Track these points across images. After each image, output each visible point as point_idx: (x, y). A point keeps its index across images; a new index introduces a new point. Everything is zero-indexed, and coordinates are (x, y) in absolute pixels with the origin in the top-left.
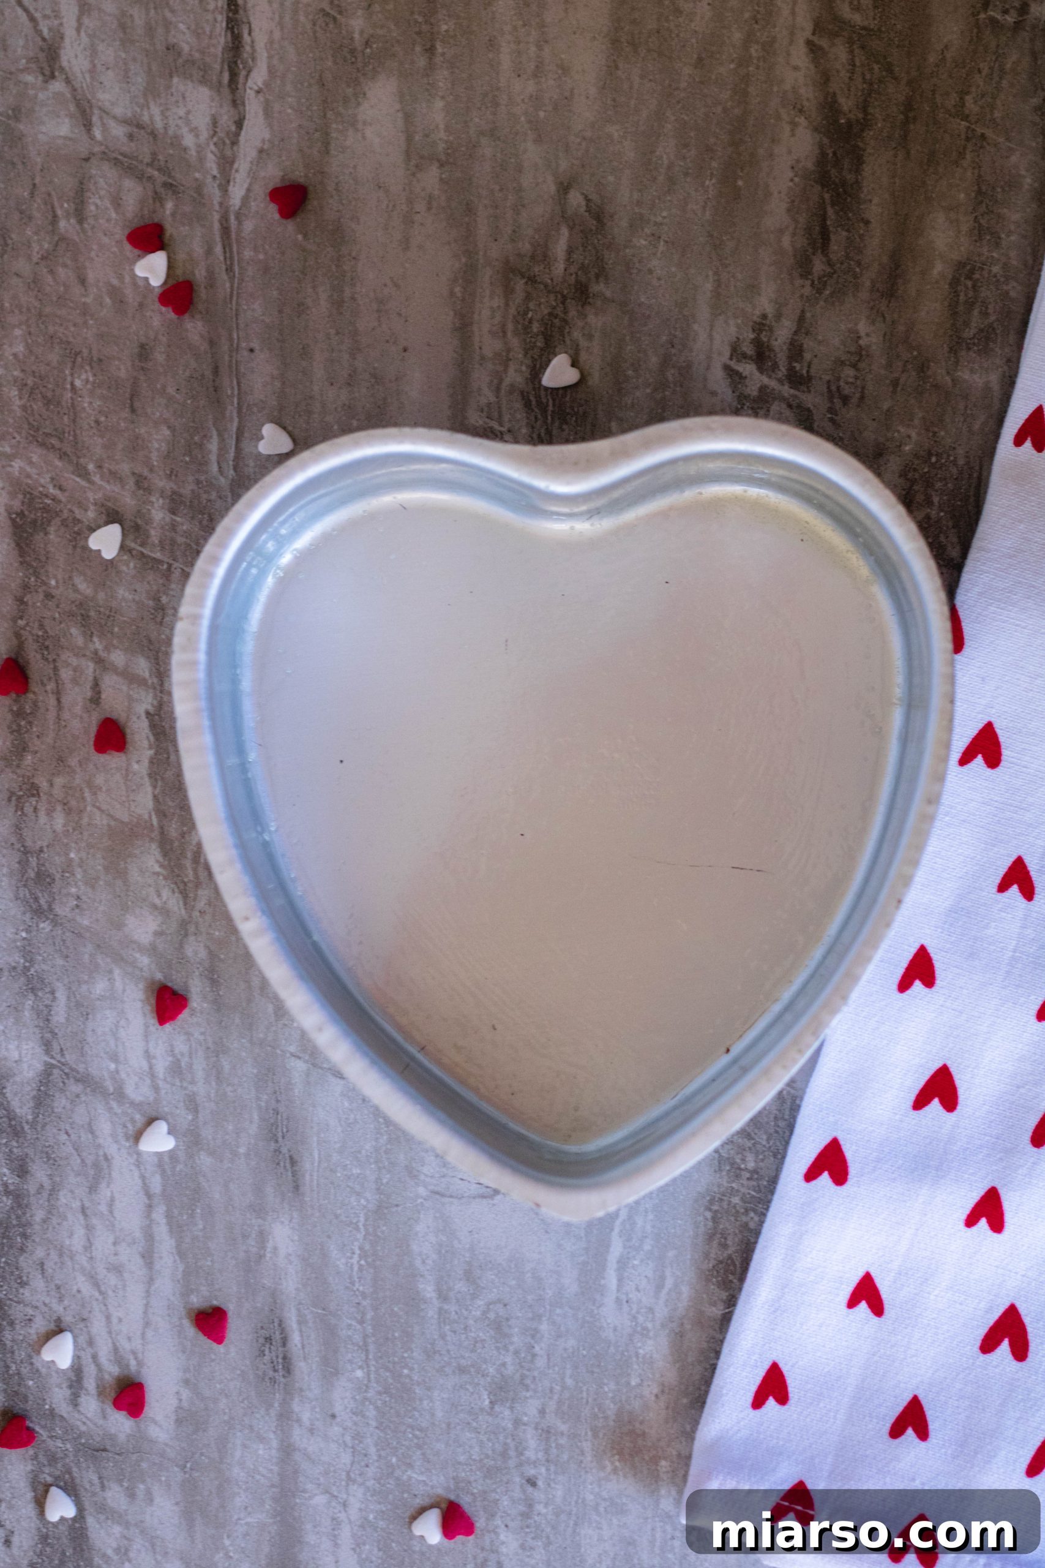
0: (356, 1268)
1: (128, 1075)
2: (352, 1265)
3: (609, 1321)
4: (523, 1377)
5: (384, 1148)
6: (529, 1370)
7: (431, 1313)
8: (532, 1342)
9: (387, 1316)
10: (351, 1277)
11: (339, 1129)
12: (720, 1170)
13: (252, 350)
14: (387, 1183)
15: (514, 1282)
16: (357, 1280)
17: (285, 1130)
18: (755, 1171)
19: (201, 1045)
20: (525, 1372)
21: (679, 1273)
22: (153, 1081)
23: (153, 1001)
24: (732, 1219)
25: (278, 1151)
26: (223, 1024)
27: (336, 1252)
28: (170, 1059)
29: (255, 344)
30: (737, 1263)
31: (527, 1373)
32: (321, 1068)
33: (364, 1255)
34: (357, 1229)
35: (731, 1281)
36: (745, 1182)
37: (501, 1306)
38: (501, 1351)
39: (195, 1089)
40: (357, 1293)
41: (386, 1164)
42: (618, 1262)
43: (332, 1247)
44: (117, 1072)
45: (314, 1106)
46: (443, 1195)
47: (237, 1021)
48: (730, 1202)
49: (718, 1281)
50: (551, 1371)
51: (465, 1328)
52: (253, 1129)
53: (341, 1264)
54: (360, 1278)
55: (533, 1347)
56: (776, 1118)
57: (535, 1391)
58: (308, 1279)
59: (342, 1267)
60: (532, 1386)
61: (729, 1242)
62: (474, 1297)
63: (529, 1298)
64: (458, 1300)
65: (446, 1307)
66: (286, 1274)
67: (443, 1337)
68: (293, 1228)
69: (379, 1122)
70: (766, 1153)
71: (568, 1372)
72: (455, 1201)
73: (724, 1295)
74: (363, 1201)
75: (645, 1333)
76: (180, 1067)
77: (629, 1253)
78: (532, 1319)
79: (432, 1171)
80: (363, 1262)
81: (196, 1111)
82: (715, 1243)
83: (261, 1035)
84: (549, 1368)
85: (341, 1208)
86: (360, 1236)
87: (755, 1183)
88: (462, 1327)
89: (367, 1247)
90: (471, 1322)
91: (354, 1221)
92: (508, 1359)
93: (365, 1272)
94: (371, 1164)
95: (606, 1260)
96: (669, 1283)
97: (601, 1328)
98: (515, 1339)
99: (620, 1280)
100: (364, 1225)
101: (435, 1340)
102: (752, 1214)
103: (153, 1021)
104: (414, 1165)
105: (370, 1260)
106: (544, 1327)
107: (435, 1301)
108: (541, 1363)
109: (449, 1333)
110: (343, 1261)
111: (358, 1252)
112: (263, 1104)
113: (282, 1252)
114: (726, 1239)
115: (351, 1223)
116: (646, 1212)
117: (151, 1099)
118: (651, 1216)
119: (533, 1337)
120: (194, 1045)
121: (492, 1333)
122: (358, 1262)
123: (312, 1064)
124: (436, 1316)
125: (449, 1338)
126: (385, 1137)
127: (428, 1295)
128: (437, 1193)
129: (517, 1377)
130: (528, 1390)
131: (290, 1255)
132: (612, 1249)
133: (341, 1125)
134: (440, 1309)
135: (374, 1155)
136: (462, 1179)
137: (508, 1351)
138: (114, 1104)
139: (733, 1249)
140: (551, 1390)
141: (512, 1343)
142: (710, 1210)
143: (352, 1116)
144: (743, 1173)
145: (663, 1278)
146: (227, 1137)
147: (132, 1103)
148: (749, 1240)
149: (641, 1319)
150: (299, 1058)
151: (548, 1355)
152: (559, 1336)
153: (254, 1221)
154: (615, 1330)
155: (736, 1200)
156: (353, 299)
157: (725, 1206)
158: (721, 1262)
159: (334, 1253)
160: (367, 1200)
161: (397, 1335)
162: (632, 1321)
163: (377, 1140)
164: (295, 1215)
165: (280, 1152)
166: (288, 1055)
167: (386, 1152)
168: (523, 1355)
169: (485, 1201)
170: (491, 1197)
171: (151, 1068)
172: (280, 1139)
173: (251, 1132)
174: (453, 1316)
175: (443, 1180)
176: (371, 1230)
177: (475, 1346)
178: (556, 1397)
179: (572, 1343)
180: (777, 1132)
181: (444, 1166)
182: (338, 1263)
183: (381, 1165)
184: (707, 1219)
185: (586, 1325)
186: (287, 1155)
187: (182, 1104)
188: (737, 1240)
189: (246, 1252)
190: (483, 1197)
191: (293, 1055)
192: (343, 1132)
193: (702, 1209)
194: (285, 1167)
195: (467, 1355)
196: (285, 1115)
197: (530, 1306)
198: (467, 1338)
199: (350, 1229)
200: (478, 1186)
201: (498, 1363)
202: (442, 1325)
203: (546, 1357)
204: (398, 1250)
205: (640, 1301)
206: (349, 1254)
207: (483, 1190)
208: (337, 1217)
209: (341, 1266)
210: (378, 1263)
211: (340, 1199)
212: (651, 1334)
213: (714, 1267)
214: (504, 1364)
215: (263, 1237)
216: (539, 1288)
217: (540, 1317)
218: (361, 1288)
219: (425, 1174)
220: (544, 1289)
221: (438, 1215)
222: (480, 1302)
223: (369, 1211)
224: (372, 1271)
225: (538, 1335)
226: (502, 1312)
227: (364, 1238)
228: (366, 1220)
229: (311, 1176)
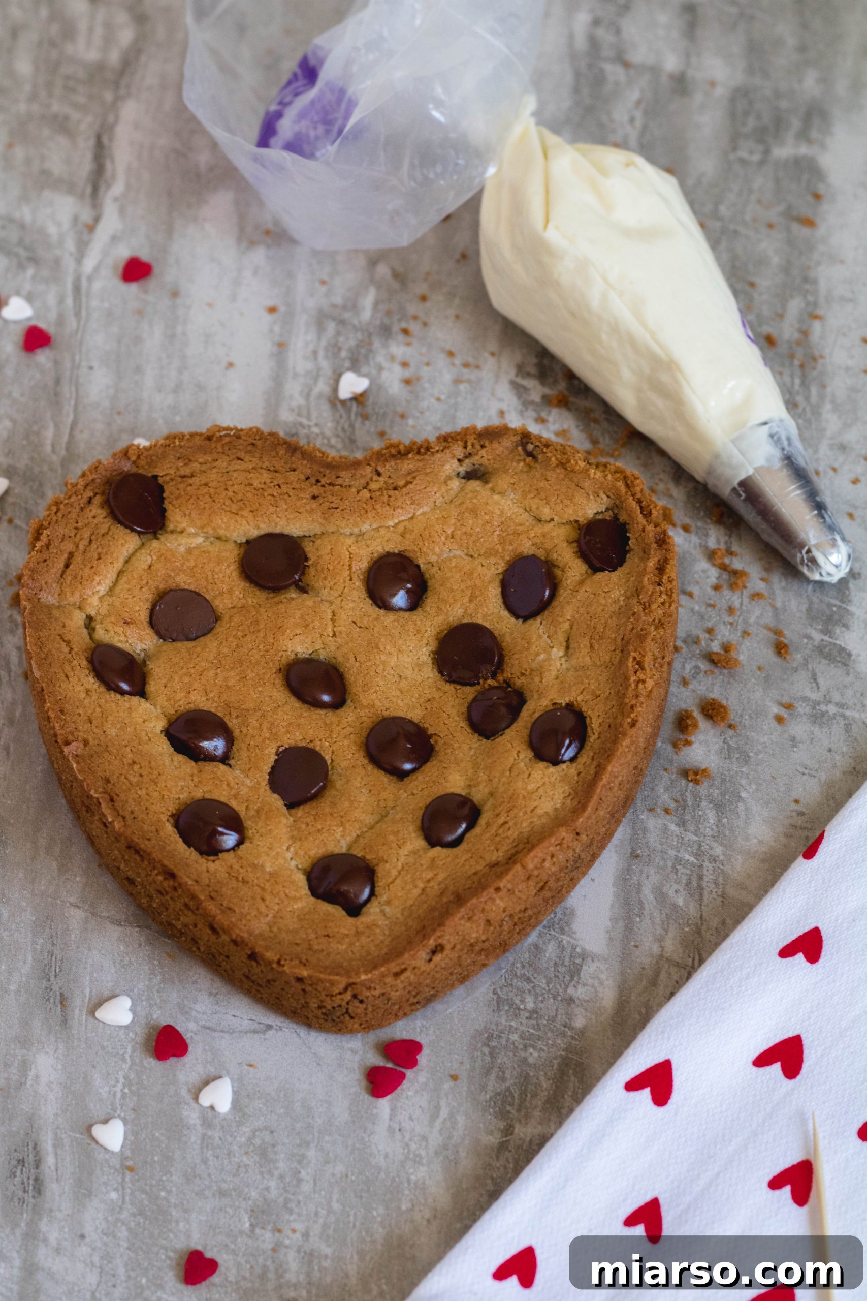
0: (119, 1095)
2: (115, 1093)
3: (380, 1148)
4: (287, 1201)
5: (157, 987)
6: (293, 1194)
7: (194, 1138)
8: (299, 1167)
9: (147, 1141)
10: (112, 1104)
11: (113, 970)
12: (499, 1010)
13: (91, 368)
15: (282, 1111)
16: (119, 1107)
17: (58, 970)
18: (535, 1011)
20: (289, 1196)
21: (455, 1104)
24: (511, 1054)
25: (49, 989)
26: (6, 878)
27: (99, 1080)
29: (95, 364)
30: (516, 1095)
31: (292, 1197)
32: (100, 917)
33: (128, 1082)
34: (124, 1060)
35: (509, 1112)
36: (524, 1021)
37: (268, 1133)
38: (265, 1175)
41: (158, 1001)
43: (96, 1076)
45: (90, 950)
46: (214, 1030)
47: (20, 875)
48: (508, 1040)
49: (495, 1112)
50: (317, 1196)
51: (229, 1154)
52: (26, 969)
53: (104, 1091)
54: (122, 1105)
55: (299, 1172)
56: (556, 964)
57: (299, 1215)
58: (68, 1105)
59: (105, 1095)
60: (296, 1210)
61: (508, 1075)
62: (240, 1124)
63: (298, 1125)
64: (223, 1127)
65: (210, 1133)
66: (46, 1100)
67: (205, 1161)
68: (57, 1058)
69: (153, 964)
70: (546, 995)
71: (335, 1197)
72: (226, 1035)
73: (502, 1125)
74: (131, 1034)
75: (417, 1160)
78: (300, 1145)
79: (204, 1008)
80: (126, 1090)
82: (493, 1077)
83: (43, 889)
84: (315, 1192)
85: (108, 1040)
86: (126, 1066)
87: (535, 1022)
88: (226, 1152)
89: (132, 1076)
90: (235, 1148)
91: (121, 1052)
92: (273, 1184)
93: (128, 1096)
94: (142, 1001)
96: (444, 1112)
97: (371, 1154)
98: (281, 1164)
99: (393, 1109)
100: (130, 1056)
101: (195, 1165)
102: (531, 1050)
104: (186, 1002)
105: (133, 1088)
106: (312, 1153)
107: (199, 1128)
108: (306, 1187)
109: (211, 1158)
110: (106, 1089)
111: (122, 1080)
112: (38, 947)
113: (44, 1080)
114: (504, 1072)
115: (118, 1053)
119: (299, 1162)
121: (257, 1158)
122: (122, 1090)
123: (91, 914)
124: (199, 1142)
125: (211, 1163)
126: (159, 978)
127: (192, 1122)
128: (209, 1028)
129: (282, 1199)
130: (291, 1214)
131: (52, 1083)
133: (115, 966)
134: (204, 1137)
135: (146, 993)
136: (235, 1016)
137: (272, 1175)
139: (512, 1082)
140: (316, 1214)
141: (277, 1168)
142: (488, 1046)
143: (127, 959)
144: (522, 1013)
145: (437, 1108)
148: (528, 1074)
149: (413, 1146)
150: (79, 907)
151: (315, 1180)
152: (327, 1162)
153: (17, 1051)
154: (386, 1156)
155: (515, 1037)
156: (184, 334)
157: (504, 1043)
158: (499, 1094)
160: (137, 1034)
161: (156, 1158)
162: (404, 1149)
164: (61, 1046)
165: (51, 990)
166: (68, 905)
167: (158, 991)
168: (288, 1180)
169: (256, 1036)
170: (264, 1032)
172: (52, 978)
173: (22, 971)
174: (217, 1141)
175: (215, 1016)
176: (137, 1061)
177: (237, 1170)
178: (321, 1221)
179: (340, 1169)
180: (556, 976)
181: (217, 1004)
182: (101, 1090)
183: (152, 1002)
184: (485, 1054)
185: (356, 1152)
186: (58, 993)
188: (515, 1073)
189: (7, 1079)
190: (255, 1032)
191: (72, 905)
193: (480, 1045)
194: (55, 1002)
195: (229, 1179)
196: (59, 957)
197: (298, 1134)
198: (230, 1162)
199: (116, 1059)
200: (251, 1023)
201: (261, 1187)
202: (205, 1150)
203: (312, 1182)
204: (164, 1079)
205: (414, 1130)
207: (256, 1026)
208: (103, 1048)
209: (103, 1093)
210: (143, 1091)
211: (108, 1032)
212: (424, 1161)
213: (491, 1098)
214: (267, 1189)
215: (25, 1066)
216: (308, 1116)
217: (308, 1144)
218: (123, 1114)
219: (197, 1011)
220: (313, 1117)
221: (207, 1048)
222: (246, 1129)
223: (137, 1043)
224: (135, 1098)
225: (305, 1161)
226: (268, 1138)
227: (130, 1068)
228: (133, 1052)
229: (81, 1011)
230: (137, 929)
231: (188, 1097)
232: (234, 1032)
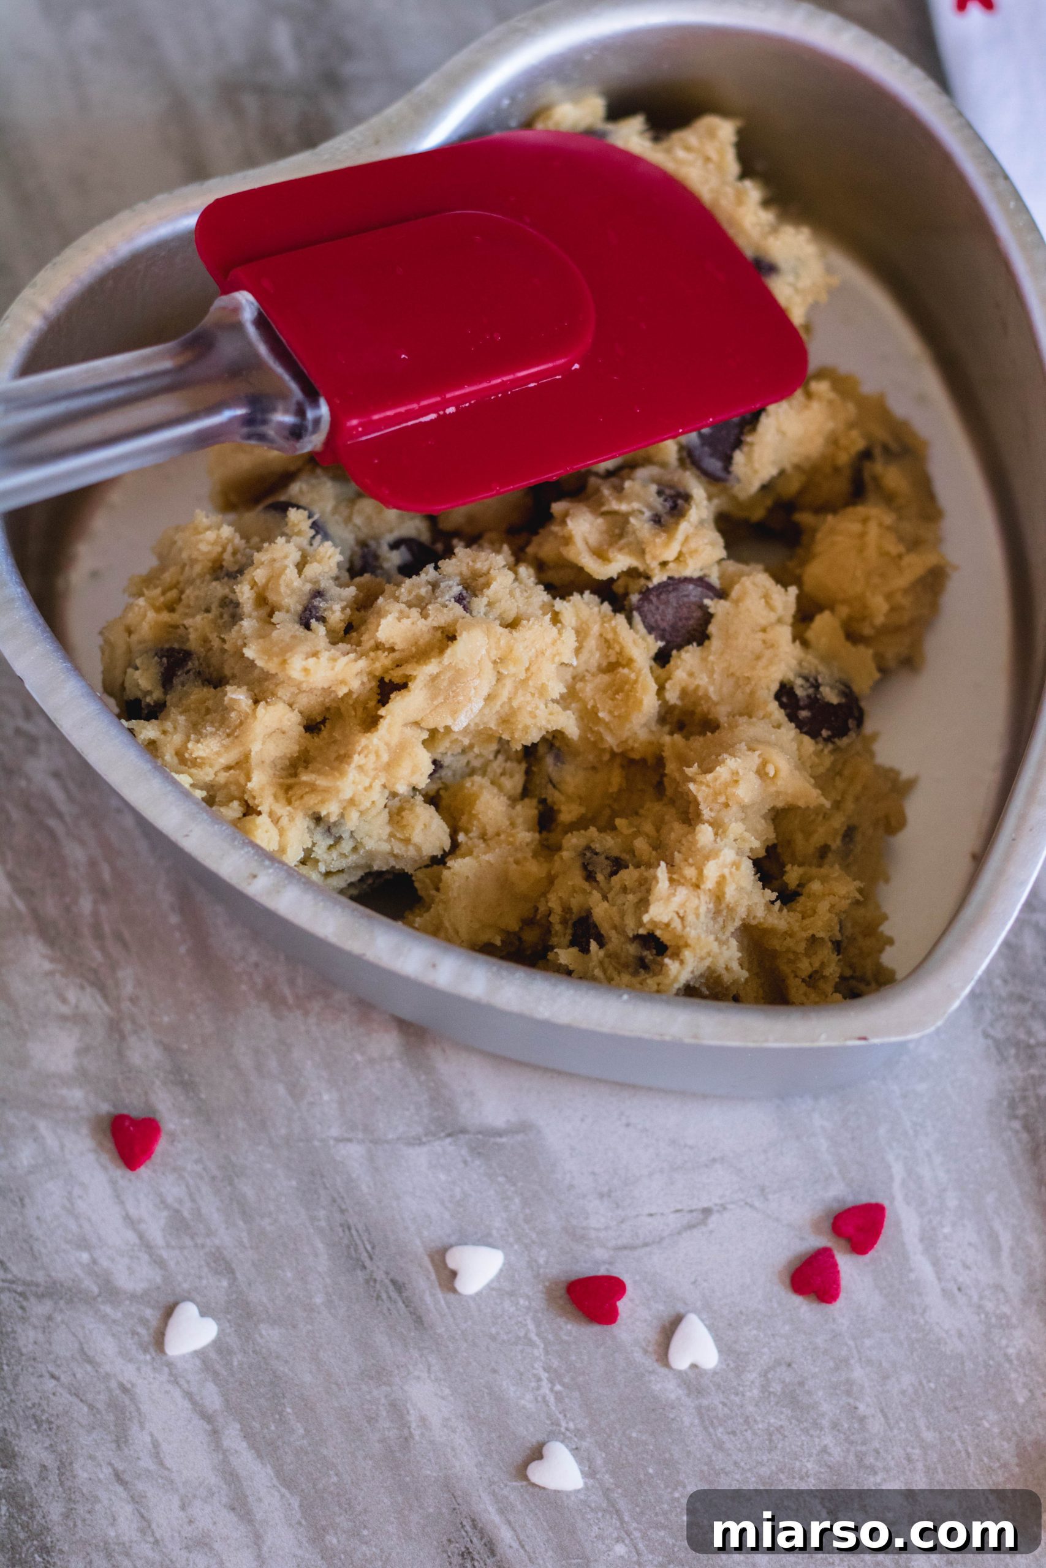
0: (551, 1399)
1: (113, 1260)
2: (544, 1397)
3: (946, 1327)
4: (860, 1457)
5: (521, 1216)
6: (864, 1443)
7: (688, 1419)
8: (851, 1401)
9: (625, 1449)
10: (549, 1416)
11: (447, 1216)
12: (1005, 1059)
14: (547, 1262)
15: (787, 1328)
16: (561, 1416)
17: (369, 1247)
19: (201, 1178)
20: (859, 1448)
21: (1013, 1221)
22: (151, 1256)
23: (110, 1145)
25: (371, 1281)
26: (223, 1137)
27: (512, 1389)
28: (165, 1213)
31: (864, 1448)
32: (387, 1142)
33: (556, 1377)
34: (532, 1344)
37: (784, 1368)
38: (812, 1432)
39: (217, 1242)
40: (568, 1434)
41: (534, 1236)
42: (921, 1240)
43: (504, 1383)
44: (94, 1261)
45: (398, 1198)
46: (633, 1248)
47: (241, 1124)
48: (1037, 1097)
50: (896, 1431)
51: (746, 1421)
52: (323, 1263)
53: (527, 1401)
54: (563, 1412)
55: (856, 1408)
57: (887, 1470)
58: (488, 1443)
59: (531, 1406)
60: (879, 1464)
62: (739, 1371)
63: (819, 1341)
64: (718, 1386)
65: (705, 1402)
66: (453, 1449)
67: (719, 1446)
68: (437, 1380)
69: (499, 1183)
71: (922, 1423)
74: (522, 1301)
75: (1004, 1323)
76: (183, 1220)
77: (930, 1221)
78: (837, 1368)
79: (603, 1220)
80: (558, 1388)
81: (230, 1271)
83: (283, 1131)
84: (891, 1429)
85: (494, 1324)
86: (539, 1352)
88: (741, 1420)
89: (555, 1363)
90: (751, 1409)
91: (522, 1334)
92: (828, 1440)
93: (567, 1400)
94: (512, 1245)
95: (903, 1244)
96: (1006, 1239)
97: (939, 1341)
98: (825, 1407)
99: (936, 1263)
100: (538, 1335)
101: (709, 1456)
103: (120, 1173)
104: (574, 1222)
105: (566, 1380)
106: (858, 1373)
107: (687, 1401)
108: (876, 1425)
109: (725, 1438)
110: (529, 1396)
111: (544, 1375)
112: (323, 1224)
113: (435, 1421)
115: (518, 1338)
116: (928, 1154)
117: (159, 1280)
118: (938, 1159)
119: (849, 1393)
120: (191, 1182)
121: (788, 1411)
122: (552, 1390)
123: (371, 1142)
124: (696, 1421)
125: (728, 1445)
126: (517, 1200)
127: (673, 1396)
128: (625, 1248)
129: (851, 1459)
130: (876, 1473)
131: (448, 1419)
132: (904, 1226)
133: (446, 1208)
134: (699, 1408)
136: (651, 1215)
137: (821, 1429)
138: (108, 1309)
140: (909, 1459)
141: (823, 1415)
142: (1016, 1117)
143: (458, 1190)
145: (994, 1237)
146: (290, 1290)
147: (133, 1297)
149: (989, 1306)
150: (350, 1140)
151: (882, 1411)
152: (886, 1378)
153: (375, 1393)
154: (960, 1335)
157: (1034, 1104)
159: (511, 1391)
160: (528, 1297)
161: (651, 1471)
162: (978, 1314)
163: (506, 1208)
164: (433, 1359)
165: (375, 1281)
166: (332, 1142)
167: (527, 1221)
168: (846, 1426)
169: (696, 1232)
170: (703, 1222)
171: (141, 1236)
172: (368, 1263)
173: (320, 1269)
174: (722, 1411)
175: (623, 1226)
176: (550, 1337)
177: (771, 1441)
178: (920, 1466)
179: (907, 1380)
181: (618, 1206)
182: (523, 1402)
183: (527, 1241)
184: (1017, 1132)
185: (917, 1346)
186: (387, 1282)
187: (205, 1270)
189: (380, 1441)
190: (691, 1227)
191: (338, 1140)
192: (452, 1216)
193: (1004, 1121)
194: (390, 1298)
195: (765, 1458)
196: (360, 1227)
197: (826, 1352)
198: (754, 1434)
199: (520, 1347)
200: (678, 1215)
201: (815, 1452)
202: (711, 1430)
203: (880, 1415)
204: (602, 1349)
205: (977, 1281)
206: (533, 1384)
207: (687, 1218)
208: (493, 1338)
209: (528, 1406)
210: (581, 1379)
211: (489, 1310)
212: (1014, 1321)
214: (824, 1450)
215: (397, 1410)
216: (826, 1321)
217: (846, 1361)
218: (571, 1425)
219: (595, 1229)
220: (834, 1320)
221: (637, 1278)
222: (752, 1376)
223: (536, 1312)
224: (576, 1394)
225: (855, 1388)
226: (788, 1376)
227: (547, 1353)
228: (538, 1325)
229: (433, 1295)
230: (448, 1140)
231: (649, 1362)
232: (662, 1239)
